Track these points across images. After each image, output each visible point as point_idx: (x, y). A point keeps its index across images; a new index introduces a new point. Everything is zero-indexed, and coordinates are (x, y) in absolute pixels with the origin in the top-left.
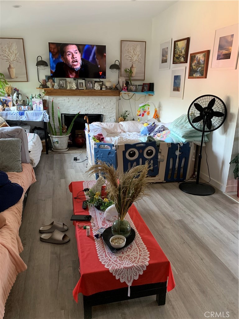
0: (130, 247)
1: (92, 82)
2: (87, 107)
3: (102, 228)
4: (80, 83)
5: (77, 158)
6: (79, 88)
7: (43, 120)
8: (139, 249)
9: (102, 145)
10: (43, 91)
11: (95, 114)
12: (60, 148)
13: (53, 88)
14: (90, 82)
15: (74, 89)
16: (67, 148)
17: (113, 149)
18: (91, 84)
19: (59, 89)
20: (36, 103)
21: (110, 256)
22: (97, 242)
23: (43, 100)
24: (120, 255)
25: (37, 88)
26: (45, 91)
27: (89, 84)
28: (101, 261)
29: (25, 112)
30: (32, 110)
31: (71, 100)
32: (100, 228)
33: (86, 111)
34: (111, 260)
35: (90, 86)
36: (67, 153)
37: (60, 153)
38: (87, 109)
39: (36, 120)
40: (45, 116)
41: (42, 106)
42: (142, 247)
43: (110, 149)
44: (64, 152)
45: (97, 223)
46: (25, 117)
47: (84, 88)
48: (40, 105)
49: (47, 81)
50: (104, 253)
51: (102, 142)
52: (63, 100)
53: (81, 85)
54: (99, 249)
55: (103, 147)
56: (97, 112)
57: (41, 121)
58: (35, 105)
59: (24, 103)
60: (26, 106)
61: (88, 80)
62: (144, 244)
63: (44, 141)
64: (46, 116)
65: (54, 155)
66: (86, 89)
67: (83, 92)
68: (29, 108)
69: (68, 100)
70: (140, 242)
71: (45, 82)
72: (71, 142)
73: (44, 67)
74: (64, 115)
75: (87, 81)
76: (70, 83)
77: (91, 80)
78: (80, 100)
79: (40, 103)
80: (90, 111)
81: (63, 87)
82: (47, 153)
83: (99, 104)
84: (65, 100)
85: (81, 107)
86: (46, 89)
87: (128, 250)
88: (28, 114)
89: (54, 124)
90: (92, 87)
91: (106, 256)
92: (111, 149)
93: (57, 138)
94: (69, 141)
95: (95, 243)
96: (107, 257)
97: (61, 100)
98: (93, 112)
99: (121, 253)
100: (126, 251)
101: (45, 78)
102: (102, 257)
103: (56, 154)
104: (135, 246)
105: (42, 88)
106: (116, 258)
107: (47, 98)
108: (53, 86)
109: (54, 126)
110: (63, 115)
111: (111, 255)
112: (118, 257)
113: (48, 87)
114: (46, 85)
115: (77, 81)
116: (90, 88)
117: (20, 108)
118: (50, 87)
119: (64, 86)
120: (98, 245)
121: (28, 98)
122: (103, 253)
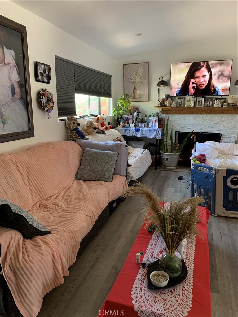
0: (173, 291)
1: (212, 100)
2: (203, 126)
3: (155, 258)
4: (199, 101)
5: (182, 177)
6: (197, 106)
7: (156, 137)
8: (183, 296)
9: (201, 167)
10: (161, 109)
11: (212, 132)
12: (169, 165)
13: (171, 106)
14: (210, 100)
15: (192, 107)
16: (176, 166)
17: (211, 172)
18: (211, 102)
19: (177, 107)
20: (152, 121)
21: (145, 292)
22: (141, 271)
23: (159, 118)
24: (155, 295)
25: (155, 107)
26: (162, 110)
27: (208, 102)
28: (132, 294)
29: (141, 129)
30: (148, 127)
31: (188, 118)
32: (153, 257)
33: (202, 129)
34: (144, 297)
35: (209, 104)
36: (175, 171)
37: (168, 170)
38: (204, 127)
39: (149, 136)
40: (157, 133)
41: (157, 124)
42: (188, 295)
43: (208, 172)
44: (172, 170)
45: (154, 251)
46: (140, 134)
47: (203, 106)
48: (155, 123)
49: (166, 100)
50: (141, 286)
51: (203, 163)
52: (179, 118)
53: (200, 103)
54: (139, 280)
55: (201, 169)
56: (215, 131)
57: (154, 138)
58: (151, 122)
59: (142, 121)
60: (143, 124)
61: (208, 97)
62: (192, 293)
63: (155, 157)
64: (159, 133)
65: (161, 172)
66: (205, 107)
67: (200, 110)
68: (145, 125)
69: (184, 118)
70: (188, 289)
71: (164, 100)
72: (182, 160)
73: (164, 87)
74: (179, 133)
75: (206, 99)
76: (188, 101)
77: (211, 97)
78: (197, 118)
79: (156, 121)
80: (206, 130)
81: (180, 105)
82: (156, 169)
83: (218, 123)
84: (181, 118)
85: (197, 126)
86: (163, 107)
87: (168, 293)
88: (143, 131)
89: (167, 142)
90: (212, 105)
91: (141, 290)
92: (210, 172)
93: (167, 155)
94: (180, 159)
95: (139, 272)
96: (141, 292)
97: (178, 118)
98: (210, 130)
99: (158, 294)
100: (165, 293)
101: (164, 97)
102: (136, 289)
103: (164, 170)
104: (179, 292)
105: (160, 107)
106: (150, 297)
107: (164, 116)
108: (171, 105)
109: (167, 143)
110: (177, 133)
111: (146, 290)
112: (153, 297)
113: (166, 106)
114: (164, 103)
115: (196, 99)
116: (210, 105)
117: (138, 125)
118: (168, 105)
119: (182, 104)
120: (141, 275)
121: (146, 116)
122: (139, 285)
